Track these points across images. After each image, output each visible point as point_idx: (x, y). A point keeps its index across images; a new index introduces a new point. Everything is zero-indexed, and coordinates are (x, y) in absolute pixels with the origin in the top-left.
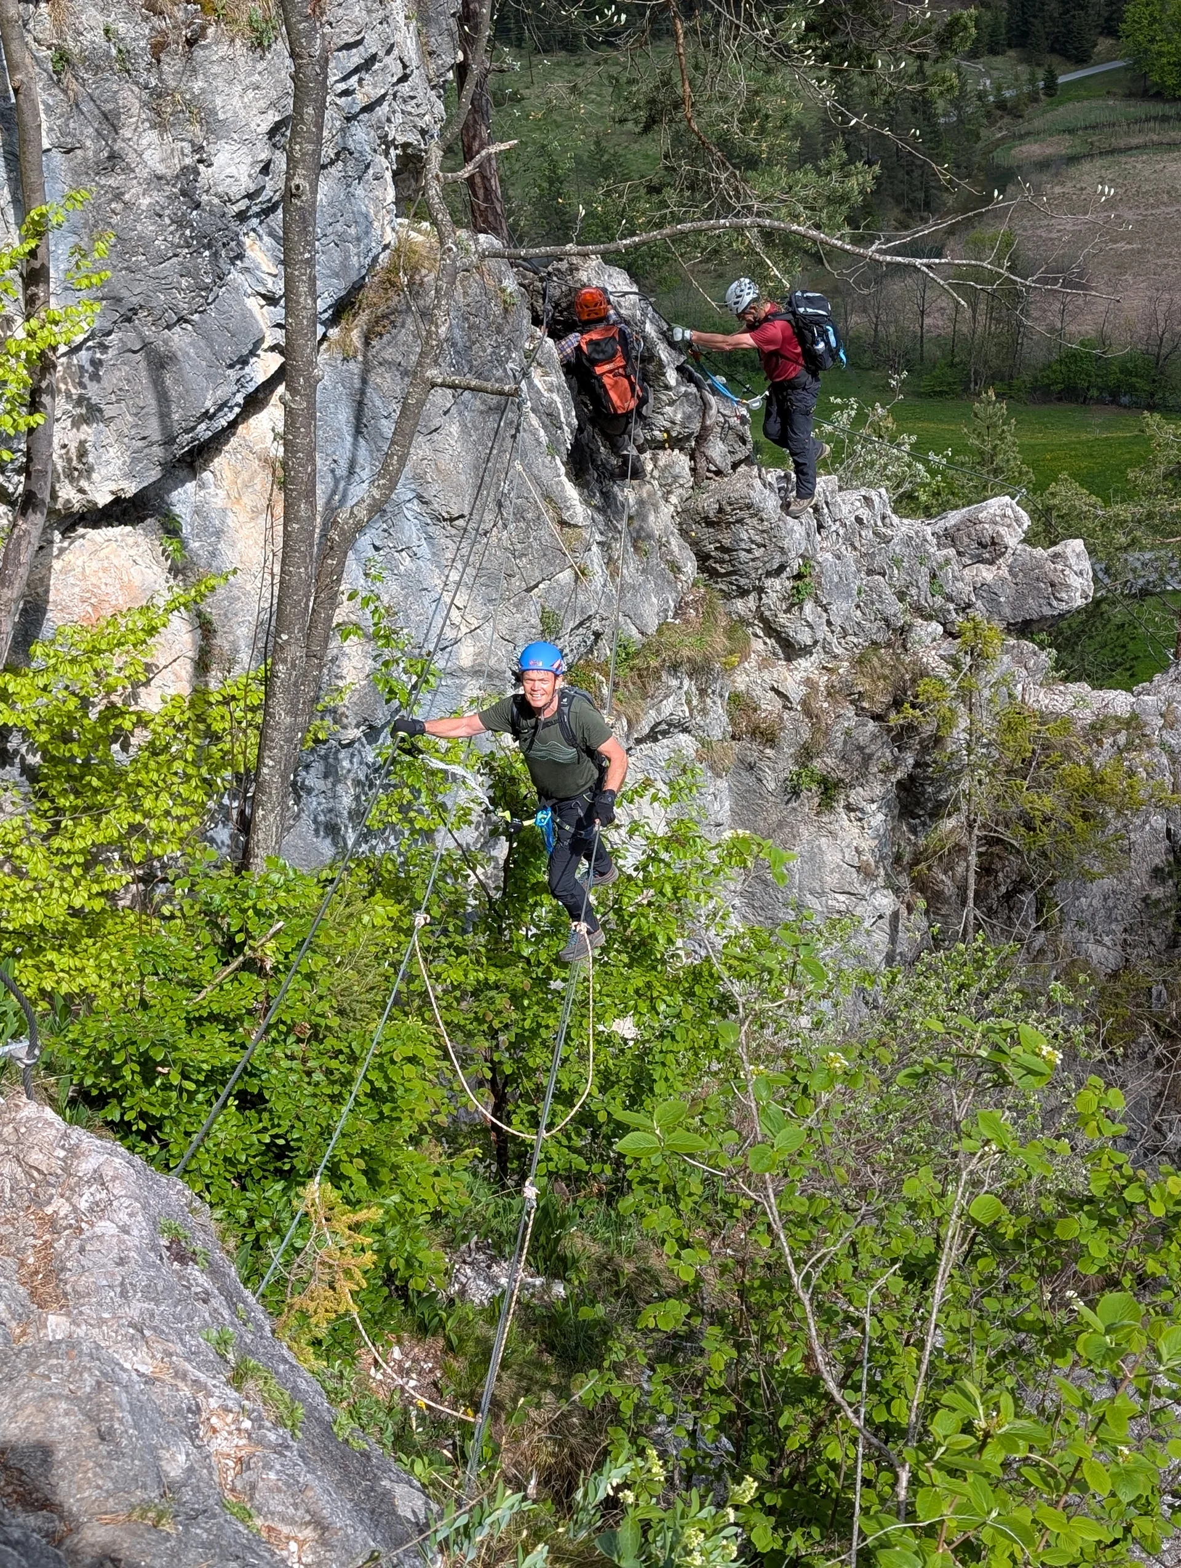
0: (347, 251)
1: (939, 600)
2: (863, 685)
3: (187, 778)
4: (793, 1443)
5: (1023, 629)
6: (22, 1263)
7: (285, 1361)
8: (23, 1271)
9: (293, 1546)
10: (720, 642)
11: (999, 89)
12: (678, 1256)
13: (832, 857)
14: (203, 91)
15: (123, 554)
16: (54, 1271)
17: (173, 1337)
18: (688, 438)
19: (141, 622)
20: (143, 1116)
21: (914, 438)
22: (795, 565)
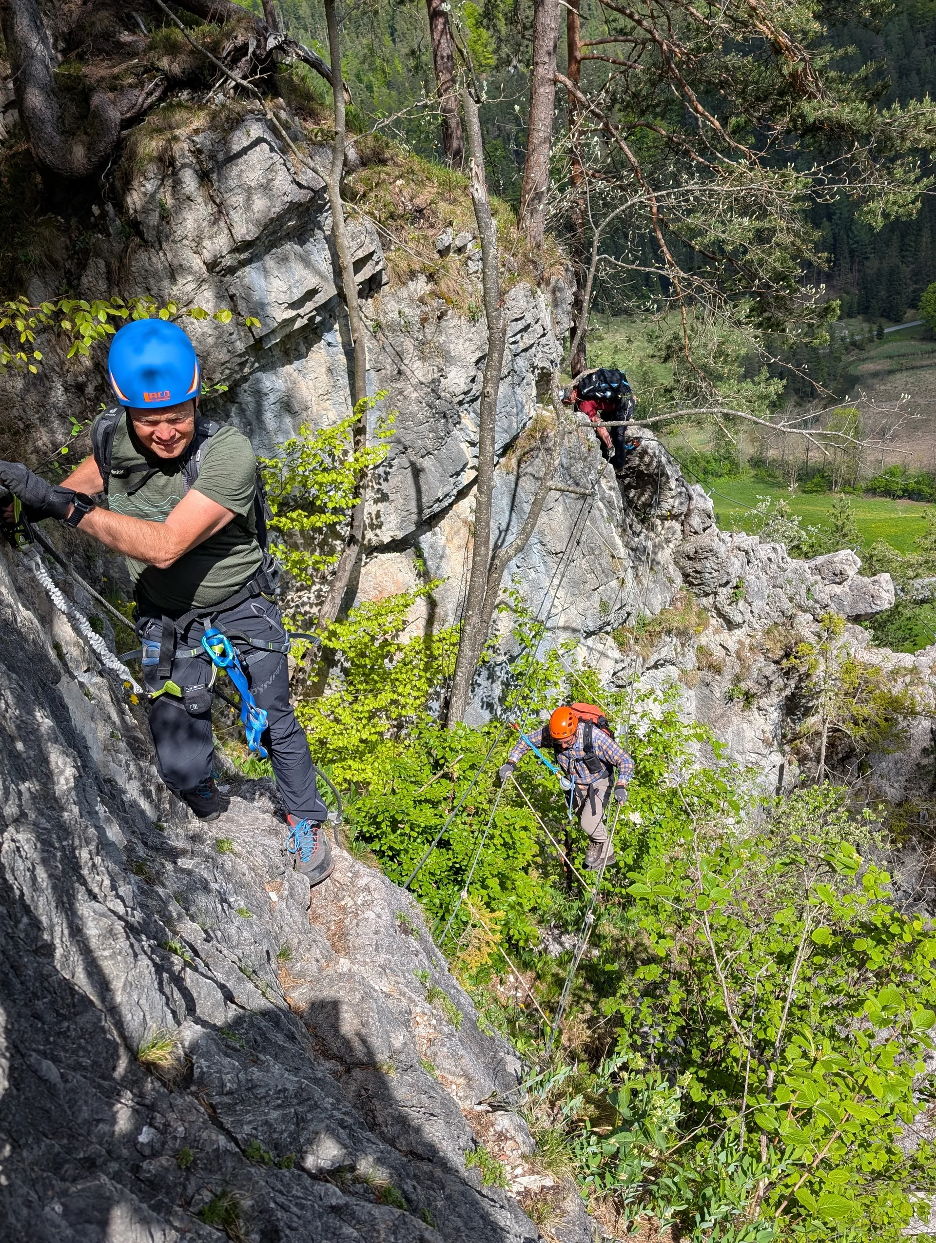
0: (511, 420)
1: (811, 602)
2: (769, 645)
3: (421, 677)
4: (714, 1046)
5: (857, 619)
6: (329, 929)
7: (454, 987)
8: (330, 933)
9: (454, 1087)
10: (693, 619)
11: (852, 335)
12: (657, 942)
13: (749, 734)
14: (445, 342)
15: (395, 566)
16: (343, 935)
17: (400, 974)
18: (680, 515)
19: (402, 602)
20: (391, 848)
21: (800, 518)
22: (734, 582)
